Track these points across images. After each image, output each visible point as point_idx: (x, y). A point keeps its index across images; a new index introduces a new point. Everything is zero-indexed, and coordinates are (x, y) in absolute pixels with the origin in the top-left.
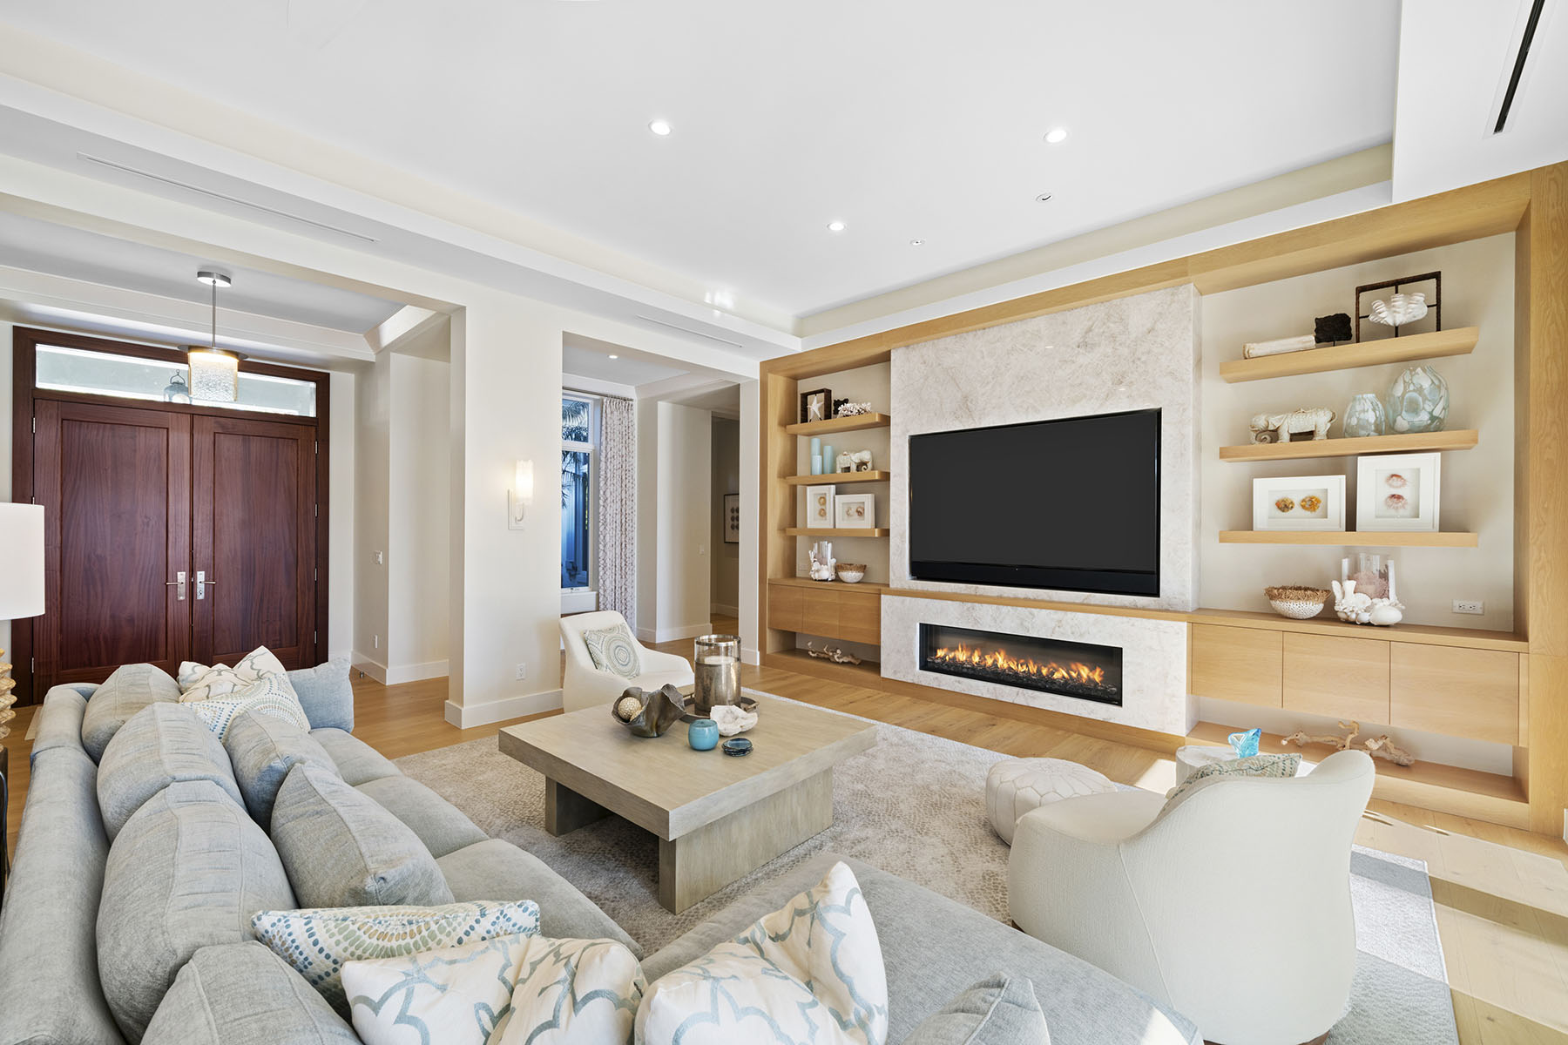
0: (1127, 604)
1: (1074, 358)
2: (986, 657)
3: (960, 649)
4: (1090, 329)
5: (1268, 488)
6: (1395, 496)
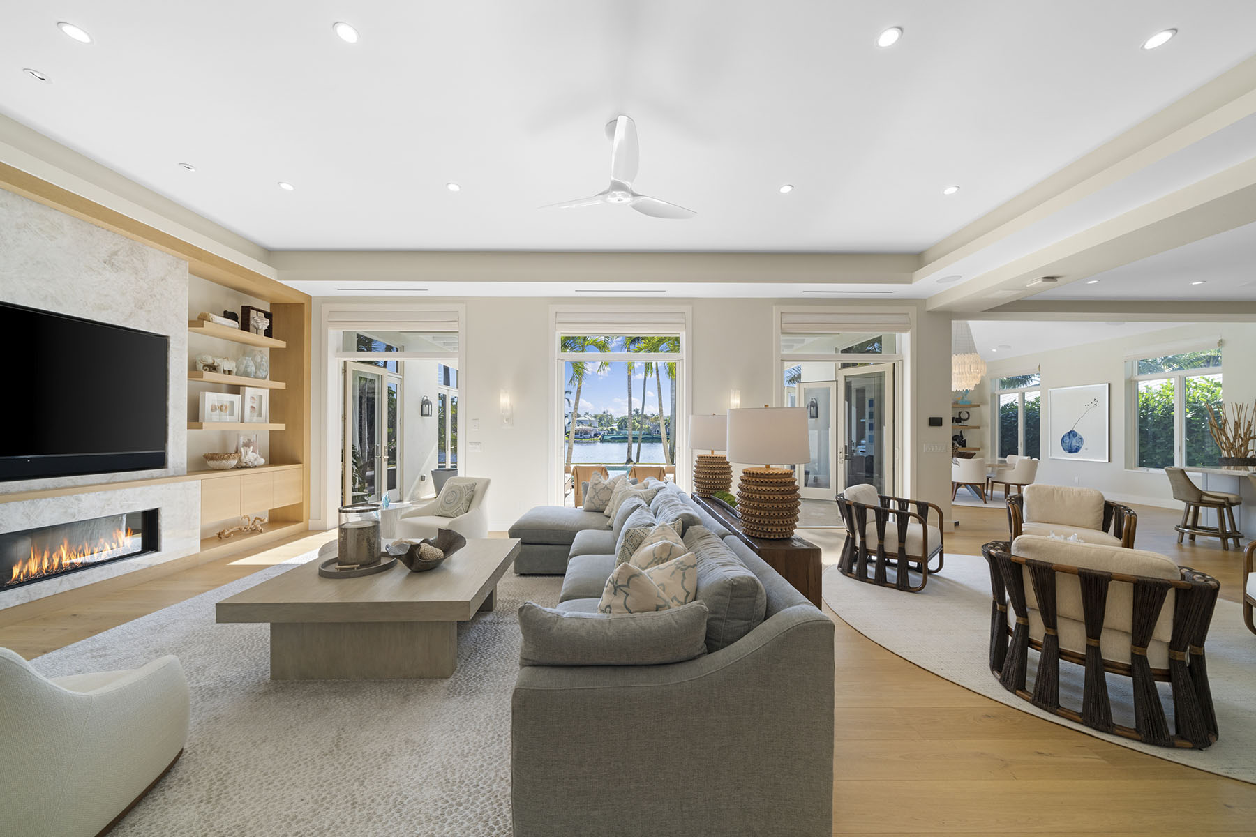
0: (146, 476)
1: (100, 270)
4: (115, 253)
5: (210, 399)
6: (252, 407)
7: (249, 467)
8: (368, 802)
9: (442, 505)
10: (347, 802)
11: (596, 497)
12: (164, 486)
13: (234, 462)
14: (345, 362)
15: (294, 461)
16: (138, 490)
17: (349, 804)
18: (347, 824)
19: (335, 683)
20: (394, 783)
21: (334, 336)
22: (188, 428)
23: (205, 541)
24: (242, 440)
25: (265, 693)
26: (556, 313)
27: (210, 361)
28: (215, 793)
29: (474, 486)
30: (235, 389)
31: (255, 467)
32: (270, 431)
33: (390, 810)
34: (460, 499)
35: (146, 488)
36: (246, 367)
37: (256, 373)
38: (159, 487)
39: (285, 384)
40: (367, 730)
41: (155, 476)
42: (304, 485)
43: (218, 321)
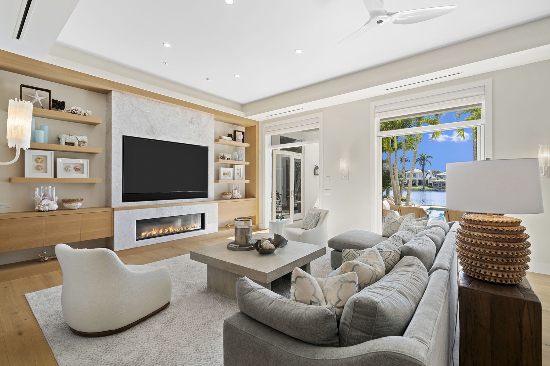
0: (202, 200)
1: (188, 125)
2: (165, 230)
3: (154, 230)
4: (192, 118)
5: (223, 170)
6: (238, 173)
7: (236, 199)
8: (202, 351)
9: (304, 223)
10: (196, 347)
11: (389, 228)
12: (206, 204)
13: (230, 196)
14: (273, 150)
15: (254, 197)
16: (198, 205)
17: (196, 348)
18: (190, 356)
19: (224, 297)
20: (214, 348)
21: (267, 139)
22: (215, 182)
23: (220, 228)
24: (234, 187)
25: (203, 292)
26: (375, 107)
27: (222, 155)
28: (169, 323)
29: (320, 214)
30: (232, 166)
31: (238, 199)
32: (246, 183)
33: (205, 359)
34: (312, 220)
35: (201, 205)
36: (235, 156)
37: (239, 158)
38: (204, 205)
39: (249, 162)
40: (220, 321)
41: (204, 200)
42: (257, 207)
43: (225, 138)
